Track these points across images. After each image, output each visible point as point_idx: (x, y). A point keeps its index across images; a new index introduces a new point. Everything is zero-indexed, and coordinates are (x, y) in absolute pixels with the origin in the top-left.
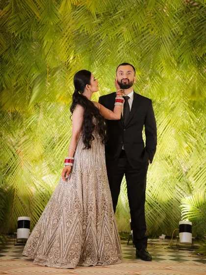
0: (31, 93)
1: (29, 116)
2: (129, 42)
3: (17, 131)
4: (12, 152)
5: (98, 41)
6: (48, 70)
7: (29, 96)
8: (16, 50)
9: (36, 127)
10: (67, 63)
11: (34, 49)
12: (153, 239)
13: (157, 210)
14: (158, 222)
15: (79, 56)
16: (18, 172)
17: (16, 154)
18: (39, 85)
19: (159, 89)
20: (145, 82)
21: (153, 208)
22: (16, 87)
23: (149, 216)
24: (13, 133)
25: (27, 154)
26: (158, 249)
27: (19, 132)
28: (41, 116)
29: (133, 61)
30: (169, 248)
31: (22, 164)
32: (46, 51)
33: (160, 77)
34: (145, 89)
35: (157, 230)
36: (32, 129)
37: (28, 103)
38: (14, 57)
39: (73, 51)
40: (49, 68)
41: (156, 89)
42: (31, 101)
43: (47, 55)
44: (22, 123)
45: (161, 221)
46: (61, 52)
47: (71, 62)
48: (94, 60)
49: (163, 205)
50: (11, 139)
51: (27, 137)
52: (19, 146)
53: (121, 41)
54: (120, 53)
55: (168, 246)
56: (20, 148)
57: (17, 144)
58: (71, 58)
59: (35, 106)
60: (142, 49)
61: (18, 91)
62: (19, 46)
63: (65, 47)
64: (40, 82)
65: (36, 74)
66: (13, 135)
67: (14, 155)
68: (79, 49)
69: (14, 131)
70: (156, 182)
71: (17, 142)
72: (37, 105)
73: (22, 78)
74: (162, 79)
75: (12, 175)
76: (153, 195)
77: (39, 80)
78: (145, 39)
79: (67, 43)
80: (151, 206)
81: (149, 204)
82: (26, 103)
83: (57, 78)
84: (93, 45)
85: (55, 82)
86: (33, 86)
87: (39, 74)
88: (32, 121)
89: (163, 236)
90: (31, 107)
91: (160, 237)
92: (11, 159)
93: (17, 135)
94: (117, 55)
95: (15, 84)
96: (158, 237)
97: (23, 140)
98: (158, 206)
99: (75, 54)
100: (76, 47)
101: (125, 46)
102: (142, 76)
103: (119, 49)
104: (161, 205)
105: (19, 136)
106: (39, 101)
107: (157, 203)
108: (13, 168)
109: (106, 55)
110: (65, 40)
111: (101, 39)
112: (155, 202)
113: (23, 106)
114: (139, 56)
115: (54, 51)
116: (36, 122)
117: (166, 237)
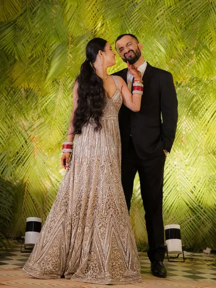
0: (49, 66)
1: (46, 94)
2: (171, 6)
3: (31, 112)
4: (24, 139)
5: (132, 4)
6: (70, 39)
7: (47, 71)
8: (33, 14)
9: (54, 108)
10: (93, 31)
11: (55, 14)
12: (195, 252)
13: (201, 217)
14: (202, 231)
15: (108, 23)
16: (31, 162)
17: (28, 141)
18: (58, 58)
19: (206, 66)
20: (190, 56)
21: (196, 214)
22: (32, 59)
23: (190, 224)
24: (26, 115)
25: (41, 141)
26: (200, 266)
27: (32, 114)
28: (60, 95)
29: (175, 31)
30: (213, 265)
31: (36, 153)
32: (69, 16)
33: (208, 50)
34: (190, 65)
35: (200, 242)
36: (49, 110)
37: (45, 78)
38: (30, 23)
39: (102, 17)
40: (71, 36)
41: (202, 66)
42: (49, 76)
43: (70, 21)
44: (37, 102)
45: (206, 230)
46: (86, 18)
47: (98, 30)
48: (127, 28)
49: (209, 211)
50: (24, 122)
51: (42, 120)
52: (32, 131)
53: (161, 5)
54: (159, 20)
55: (212, 263)
56: (33, 132)
57: (30, 128)
58: (99, 25)
59: (53, 82)
60: (187, 15)
61: (33, 64)
62: (37, 9)
63: (92, 12)
64: (60, 54)
65: (54, 44)
66: (25, 116)
67: (26, 142)
68: (108, 15)
69: (27, 112)
70: (201, 182)
71: (30, 125)
72: (55, 81)
73: (39, 48)
74: (210, 53)
75: (23, 165)
76: (196, 197)
77: (59, 52)
78: (190, 4)
79: (95, 6)
80: (193, 211)
81: (192, 209)
82: (42, 78)
83: (81, 49)
84: (126, 10)
85: (78, 53)
86: (52, 58)
87: (60, 43)
88: (49, 100)
89: (208, 250)
90: (48, 84)
91: (204, 251)
92: (22, 146)
93: (30, 117)
94: (155, 22)
95: (30, 55)
96: (201, 251)
97: (37, 123)
98: (202, 211)
99: (104, 20)
100: (106, 11)
101: (166, 12)
102: (185, 49)
103: (158, 16)
104: (207, 211)
105: (33, 118)
106: (58, 76)
107: (202, 208)
108: (25, 157)
109: (141, 22)
110: (93, 4)
111: (136, 3)
112: (199, 206)
113: (39, 81)
114: (183, 24)
115: (79, 16)
116: (53, 102)
117: (212, 252)
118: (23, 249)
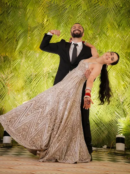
0: (17, 44)
1: (15, 59)
2: (85, 10)
4: (3, 85)
5: (64, 9)
6: (29, 28)
7: (16, 46)
8: (8, 14)
9: (19, 68)
10: (42, 24)
11: (20, 14)
12: (98, 148)
13: (101, 128)
14: (102, 136)
15: (50, 19)
16: (7, 98)
17: (5, 86)
18: (22, 39)
19: (105, 44)
20: (96, 38)
21: (99, 126)
22: (7, 39)
23: (96, 132)
24: (4, 71)
25: (12, 86)
26: (101, 154)
27: (7, 71)
28: (23, 60)
29: (88, 24)
30: (108, 154)
31: (9, 93)
32: (28, 15)
33: (106, 35)
34: (96, 43)
35: (101, 142)
36: (17, 68)
37: (15, 51)
38: (6, 19)
39: (47, 16)
40: (30, 27)
41: (103, 44)
42: (17, 49)
43: (29, 18)
44: (10, 64)
45: (104, 136)
46: (38, 16)
47: (45, 23)
48: (61, 22)
49: (106, 125)
50: (2, 75)
51: (13, 74)
52: (7, 80)
53: (80, 10)
54: (79, 18)
57: (6, 78)
58: (45, 21)
59: (19, 52)
60: (94, 15)
61: (8, 42)
62: (10, 11)
63: (41, 13)
64: (23, 37)
65: (20, 31)
66: (3, 72)
67: (4, 86)
68: (51, 15)
69: (5, 70)
70: (101, 109)
71: (6, 77)
72: (21, 52)
73: (11, 33)
74: (107, 36)
75: (2, 100)
76: (99, 117)
77: (23, 35)
78: (96, 9)
79: (43, 10)
81: (96, 124)
82: (13, 50)
83: (35, 34)
84: (60, 12)
85: (33, 37)
86: (19, 39)
87: (23, 30)
88: (17, 63)
89: (105, 146)
90: (16, 54)
91: (103, 147)
92: (2, 89)
93: (6, 72)
94: (76, 19)
95: (6, 37)
96: (101, 147)
97: (10, 76)
98: (102, 125)
99: (48, 17)
100: (49, 13)
101: (83, 13)
102: (93, 34)
103: (78, 15)
104: (104, 125)
105: (8, 73)
106: (23, 49)
107: (102, 123)
108: (3, 95)
109: (69, 19)
110: (42, 8)
111: (66, 8)
112: (100, 122)
113: (11, 52)
114: (92, 20)
115: (34, 15)
116: (19, 64)
117: (107, 148)
118: (2, 146)
